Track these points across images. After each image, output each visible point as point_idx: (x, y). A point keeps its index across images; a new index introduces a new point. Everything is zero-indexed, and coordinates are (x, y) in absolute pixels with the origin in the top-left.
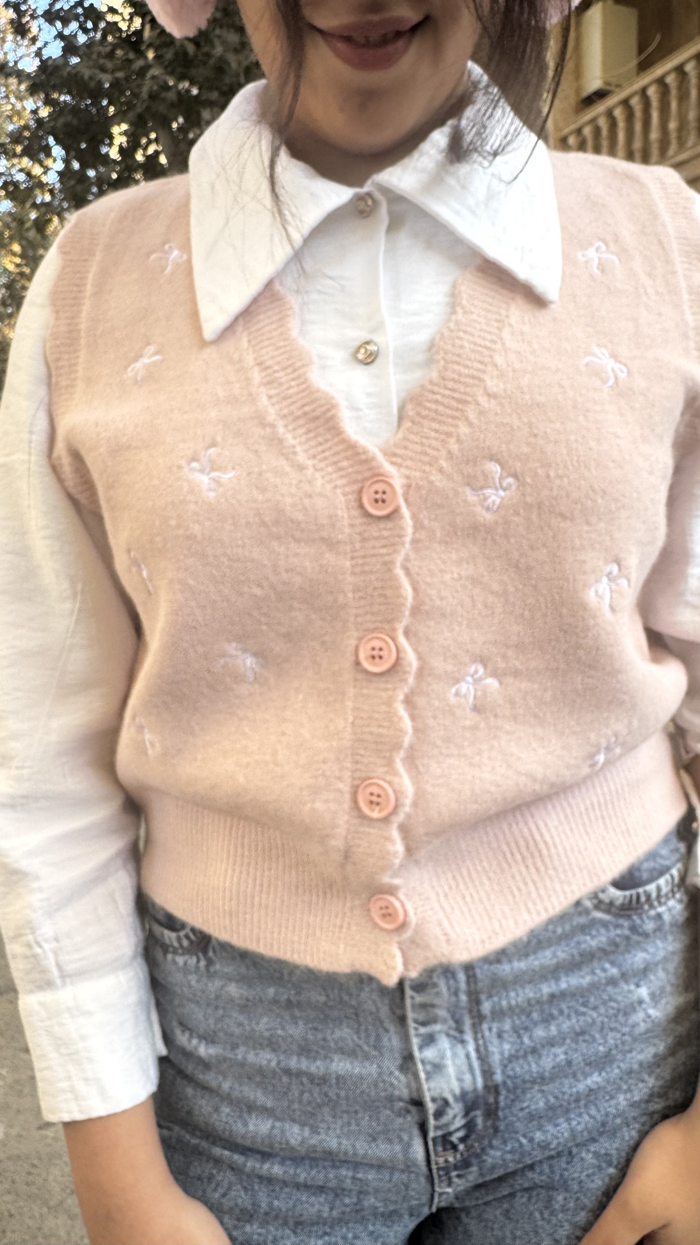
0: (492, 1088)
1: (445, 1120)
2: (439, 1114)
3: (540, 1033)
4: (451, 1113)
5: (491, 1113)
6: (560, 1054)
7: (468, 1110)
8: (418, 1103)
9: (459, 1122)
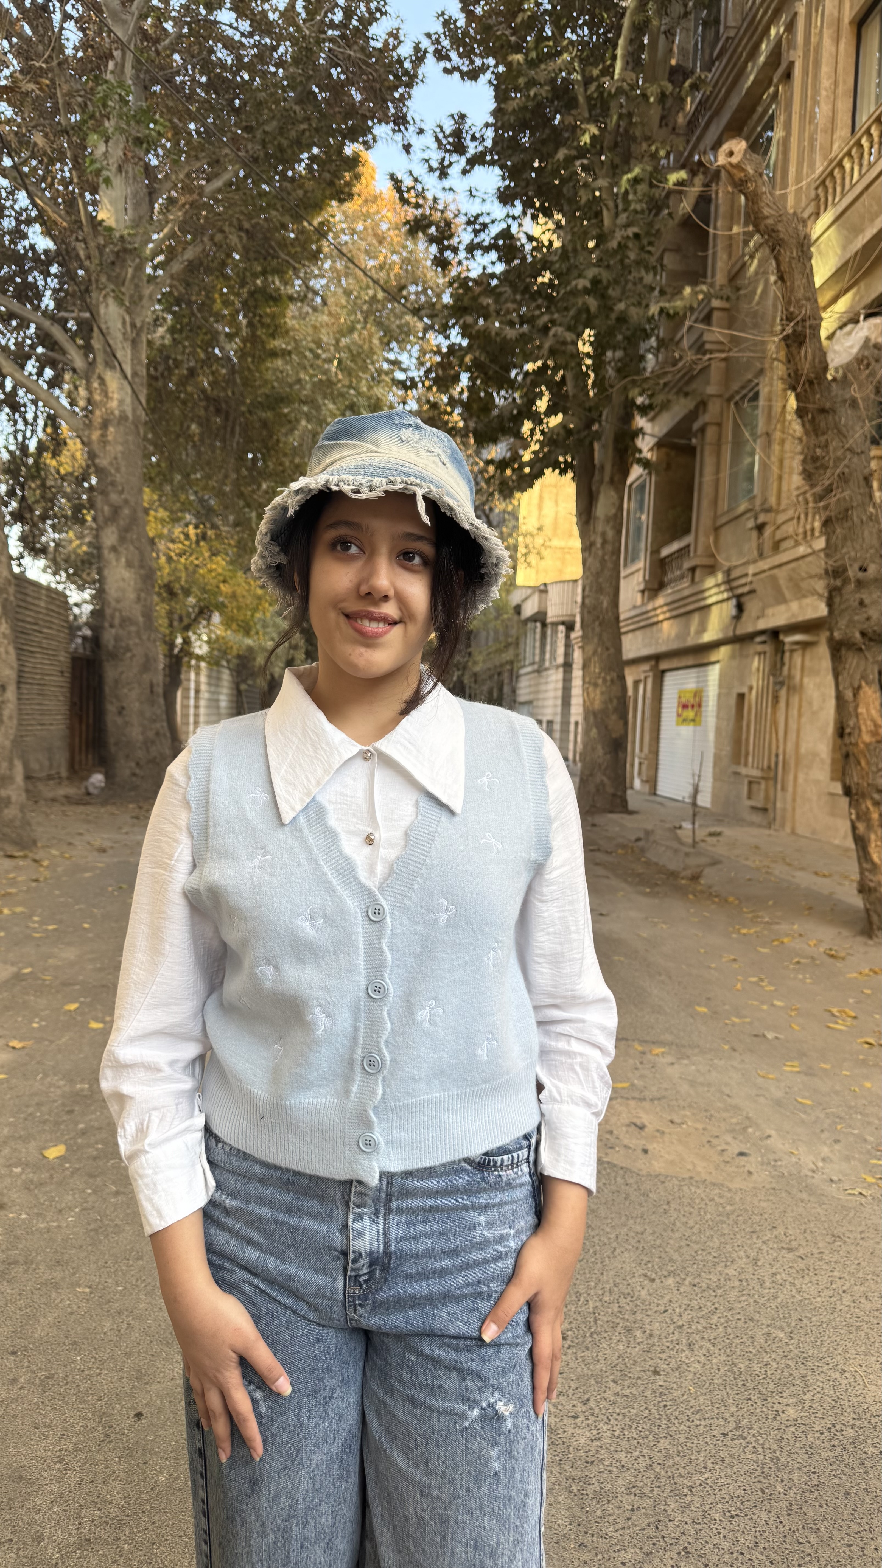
0: (388, 1254)
1: (358, 1265)
2: (355, 1261)
3: (420, 1228)
4: (362, 1262)
5: (385, 1268)
6: (429, 1243)
7: (371, 1264)
8: (345, 1254)
9: (365, 1270)
